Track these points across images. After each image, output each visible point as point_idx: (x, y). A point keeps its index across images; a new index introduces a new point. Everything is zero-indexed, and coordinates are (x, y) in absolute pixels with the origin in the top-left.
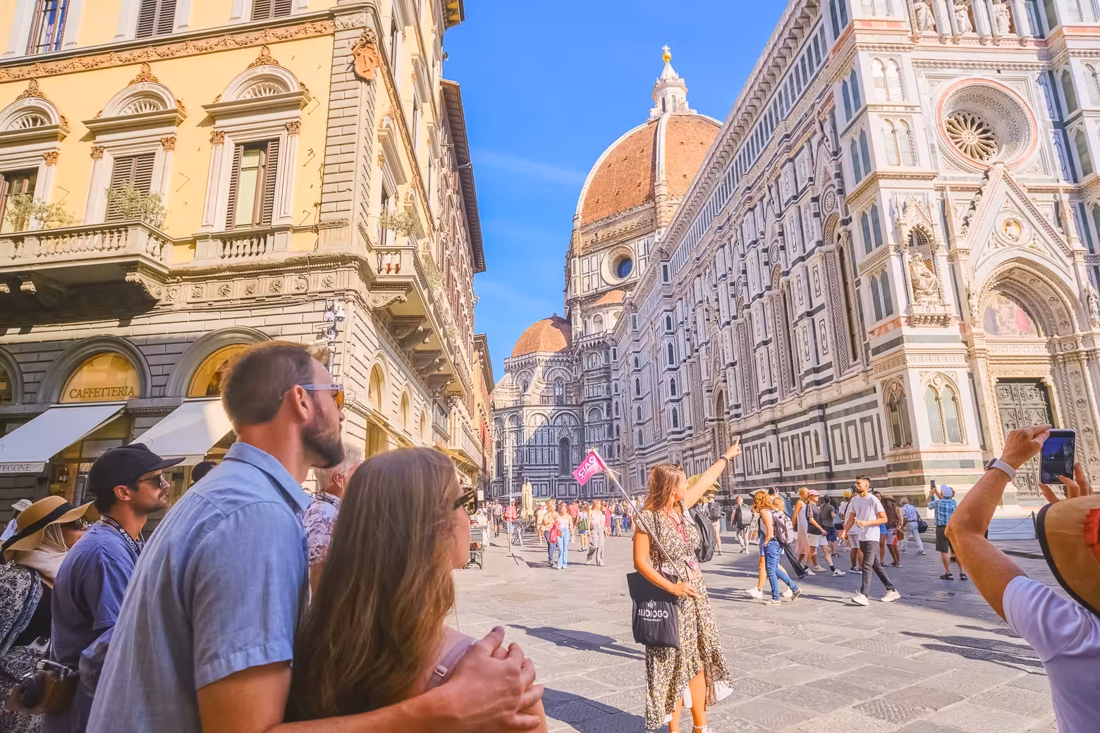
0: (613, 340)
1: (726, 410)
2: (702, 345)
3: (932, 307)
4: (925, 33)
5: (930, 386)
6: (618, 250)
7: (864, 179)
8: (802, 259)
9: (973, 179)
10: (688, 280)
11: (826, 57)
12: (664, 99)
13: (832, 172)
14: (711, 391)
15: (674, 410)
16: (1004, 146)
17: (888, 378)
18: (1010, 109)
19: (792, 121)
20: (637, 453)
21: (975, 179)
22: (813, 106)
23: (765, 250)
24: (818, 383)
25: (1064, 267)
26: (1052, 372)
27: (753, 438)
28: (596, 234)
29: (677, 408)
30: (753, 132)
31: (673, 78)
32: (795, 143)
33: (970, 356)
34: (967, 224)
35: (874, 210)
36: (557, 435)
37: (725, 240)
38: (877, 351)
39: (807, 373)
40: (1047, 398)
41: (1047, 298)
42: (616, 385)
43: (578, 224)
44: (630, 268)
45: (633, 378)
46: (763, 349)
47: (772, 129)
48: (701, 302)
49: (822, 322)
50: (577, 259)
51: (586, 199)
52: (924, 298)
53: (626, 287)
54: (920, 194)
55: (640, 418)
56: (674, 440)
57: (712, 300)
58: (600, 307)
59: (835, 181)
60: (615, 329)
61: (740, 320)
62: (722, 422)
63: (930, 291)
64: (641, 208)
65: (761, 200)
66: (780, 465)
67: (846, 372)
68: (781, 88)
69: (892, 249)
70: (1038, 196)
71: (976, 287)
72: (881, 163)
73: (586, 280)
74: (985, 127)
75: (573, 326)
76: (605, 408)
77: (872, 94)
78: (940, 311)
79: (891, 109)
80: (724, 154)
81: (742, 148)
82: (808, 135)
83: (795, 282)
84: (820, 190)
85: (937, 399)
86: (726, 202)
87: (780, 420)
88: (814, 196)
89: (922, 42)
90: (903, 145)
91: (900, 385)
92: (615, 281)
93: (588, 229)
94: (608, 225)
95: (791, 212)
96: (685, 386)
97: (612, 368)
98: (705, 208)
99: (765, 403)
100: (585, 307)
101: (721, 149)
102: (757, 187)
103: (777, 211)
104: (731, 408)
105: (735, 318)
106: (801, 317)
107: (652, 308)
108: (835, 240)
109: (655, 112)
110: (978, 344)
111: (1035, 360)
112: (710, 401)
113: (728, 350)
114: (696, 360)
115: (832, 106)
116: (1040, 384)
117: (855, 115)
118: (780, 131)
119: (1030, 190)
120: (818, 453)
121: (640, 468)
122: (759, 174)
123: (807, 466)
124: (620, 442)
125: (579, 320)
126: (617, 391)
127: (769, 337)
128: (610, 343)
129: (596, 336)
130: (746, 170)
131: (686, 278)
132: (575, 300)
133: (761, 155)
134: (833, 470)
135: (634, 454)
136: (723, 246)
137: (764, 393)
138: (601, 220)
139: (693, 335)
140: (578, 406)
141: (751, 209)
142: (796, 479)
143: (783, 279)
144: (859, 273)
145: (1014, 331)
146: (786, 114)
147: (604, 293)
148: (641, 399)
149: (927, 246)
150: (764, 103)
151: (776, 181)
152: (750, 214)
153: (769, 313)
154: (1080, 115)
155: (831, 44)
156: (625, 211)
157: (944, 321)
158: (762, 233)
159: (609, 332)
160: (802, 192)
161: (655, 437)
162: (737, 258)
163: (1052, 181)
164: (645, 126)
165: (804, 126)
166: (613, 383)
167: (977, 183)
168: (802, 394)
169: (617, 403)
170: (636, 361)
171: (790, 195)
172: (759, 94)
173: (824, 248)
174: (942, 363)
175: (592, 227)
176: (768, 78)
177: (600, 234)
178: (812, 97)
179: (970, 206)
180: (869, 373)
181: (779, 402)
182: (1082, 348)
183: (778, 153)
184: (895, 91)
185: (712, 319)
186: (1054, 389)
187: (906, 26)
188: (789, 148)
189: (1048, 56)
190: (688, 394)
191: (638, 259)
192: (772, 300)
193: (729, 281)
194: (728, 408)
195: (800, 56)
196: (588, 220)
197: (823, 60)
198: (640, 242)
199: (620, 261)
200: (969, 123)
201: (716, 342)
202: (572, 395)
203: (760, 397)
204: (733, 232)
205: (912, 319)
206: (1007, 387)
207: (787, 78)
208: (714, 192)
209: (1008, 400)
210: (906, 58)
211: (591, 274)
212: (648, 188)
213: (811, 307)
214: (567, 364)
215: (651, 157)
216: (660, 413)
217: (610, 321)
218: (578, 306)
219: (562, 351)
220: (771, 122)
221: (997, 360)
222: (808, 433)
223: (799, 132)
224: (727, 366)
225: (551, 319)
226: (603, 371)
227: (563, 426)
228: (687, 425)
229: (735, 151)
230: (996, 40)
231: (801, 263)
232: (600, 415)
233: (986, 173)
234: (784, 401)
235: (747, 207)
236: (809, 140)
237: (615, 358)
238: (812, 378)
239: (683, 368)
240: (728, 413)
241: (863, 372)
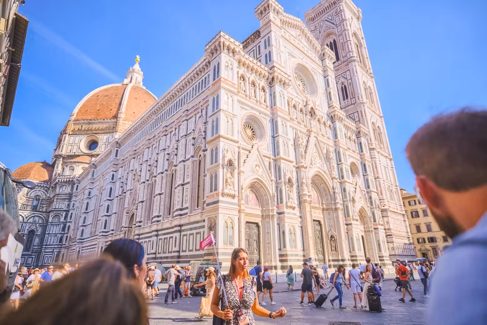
0: (78, 180)
1: (134, 223)
2: (128, 190)
3: (230, 190)
4: (242, 92)
5: (225, 222)
6: (92, 137)
7: (215, 136)
8: (184, 161)
9: (248, 147)
10: (128, 159)
11: (208, 86)
12: (132, 77)
13: (203, 130)
14: (128, 213)
15: (106, 221)
16: (258, 139)
17: (211, 216)
18: (261, 126)
19: (191, 105)
20: (78, 241)
21: (249, 147)
22: (200, 102)
23: (168, 154)
24: (181, 215)
25: (269, 184)
26: (261, 221)
27: (146, 238)
28: (82, 126)
29: (108, 220)
30: (173, 104)
31: (138, 70)
32: (190, 114)
33: (239, 211)
34: (245, 162)
35: (217, 149)
36: (27, 228)
37: (150, 145)
38: (208, 205)
39: (177, 210)
40: (259, 231)
41: (263, 194)
42: (74, 204)
43: (73, 118)
44: (97, 146)
45: (86, 202)
46: (158, 197)
47: (181, 106)
48: (132, 170)
49: (187, 189)
50: (67, 135)
51: (81, 108)
52: (228, 187)
53: (92, 156)
54: (232, 147)
55: (84, 222)
56: (103, 235)
57: (138, 170)
58: (75, 162)
59: (203, 134)
60: (81, 175)
61: (150, 182)
62: (130, 229)
63: (231, 184)
64: (109, 120)
65: (171, 132)
66: (156, 251)
67: (193, 212)
68: (188, 91)
69: (221, 165)
70: (265, 158)
71: (244, 187)
72: (222, 132)
73: (70, 147)
74: (253, 130)
75: (55, 169)
76: (64, 215)
77: (223, 106)
78: (232, 192)
79: (228, 113)
80: (158, 109)
81: (167, 109)
82: (196, 112)
83: (179, 170)
84: (196, 136)
85: (227, 227)
86: (155, 129)
87: (160, 230)
88: (194, 137)
89: (240, 94)
90: (230, 127)
91: (215, 220)
92: (86, 151)
93: (77, 122)
94: (89, 123)
95: (183, 141)
96: (115, 208)
97: (74, 195)
98: (144, 129)
99: (154, 222)
100: (65, 160)
101: (157, 106)
102: (170, 127)
103: (177, 139)
104: (137, 222)
105: (148, 180)
106: (178, 186)
107: (106, 169)
108: (198, 157)
109: (126, 81)
110: (243, 207)
111: (257, 216)
112: (126, 218)
113: (141, 195)
114: (123, 197)
115: (207, 105)
116: (257, 224)
117: (216, 111)
118: (185, 107)
119: (264, 156)
120: (175, 246)
121: (78, 249)
122: (172, 122)
123: (169, 252)
124: (69, 235)
125: (60, 167)
126: (73, 207)
127: (162, 192)
128: (76, 181)
129: (68, 177)
130: (166, 118)
131: (127, 158)
132: (61, 156)
133: (175, 114)
134: (181, 255)
135: (76, 242)
136: (149, 148)
137: (155, 217)
138: (87, 120)
139: (125, 185)
140: (46, 212)
141: (165, 135)
142: (162, 258)
143: (173, 168)
144: (206, 172)
145: (253, 205)
146: (188, 102)
147: (79, 156)
148: (88, 213)
149: (233, 167)
150: (180, 94)
151: (179, 127)
152: (164, 137)
153: (164, 181)
154: (278, 136)
155: (211, 82)
156: (100, 119)
157: (233, 197)
158: (168, 147)
159: (76, 176)
160: (189, 134)
161: (91, 233)
162: (155, 155)
163: (269, 155)
164: (120, 85)
165: (194, 109)
166: (73, 202)
167: (250, 149)
168: (173, 219)
169: (72, 214)
170: (90, 193)
171: (184, 134)
172: (179, 90)
173: (194, 159)
174: (230, 213)
175: (81, 122)
176: (184, 85)
177: (84, 127)
178: (200, 99)
179: (246, 156)
180: (203, 213)
181: (161, 222)
182: (271, 213)
183: (182, 116)
184: (230, 108)
185: (136, 179)
186: (261, 227)
187: (236, 87)
188: (187, 115)
189: (273, 114)
190: (115, 213)
191: (102, 143)
192: (167, 176)
193: (148, 164)
194: (135, 222)
195: (199, 82)
196: (79, 118)
197: (207, 87)
198: (105, 136)
199: (92, 142)
200: (249, 127)
201: (136, 190)
202: (44, 206)
203: (153, 218)
204: (155, 143)
205: (224, 194)
206: (248, 225)
207: (191, 88)
208: (150, 123)
209: (248, 230)
210: (236, 98)
211: (73, 145)
212: (115, 112)
213: (184, 182)
214: (46, 189)
215: (120, 100)
216: (97, 221)
217: (78, 171)
218: (61, 159)
219: (44, 182)
220: (181, 103)
221: (247, 214)
222: (172, 237)
223: (192, 110)
224: (139, 202)
225: (42, 163)
226: (68, 195)
227: (34, 223)
228: (111, 228)
229: (163, 109)
230: (261, 103)
231: (182, 163)
232: (60, 218)
233: (252, 146)
234: (163, 222)
235: (164, 133)
236: (196, 115)
237: (77, 190)
238: (179, 212)
239: (116, 200)
240: (135, 225)
241: (201, 213)
